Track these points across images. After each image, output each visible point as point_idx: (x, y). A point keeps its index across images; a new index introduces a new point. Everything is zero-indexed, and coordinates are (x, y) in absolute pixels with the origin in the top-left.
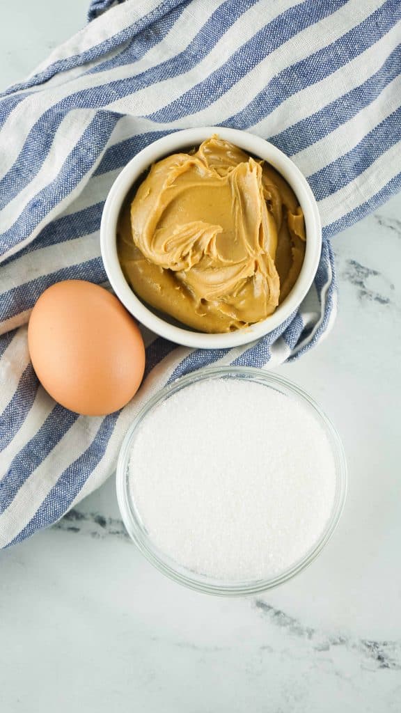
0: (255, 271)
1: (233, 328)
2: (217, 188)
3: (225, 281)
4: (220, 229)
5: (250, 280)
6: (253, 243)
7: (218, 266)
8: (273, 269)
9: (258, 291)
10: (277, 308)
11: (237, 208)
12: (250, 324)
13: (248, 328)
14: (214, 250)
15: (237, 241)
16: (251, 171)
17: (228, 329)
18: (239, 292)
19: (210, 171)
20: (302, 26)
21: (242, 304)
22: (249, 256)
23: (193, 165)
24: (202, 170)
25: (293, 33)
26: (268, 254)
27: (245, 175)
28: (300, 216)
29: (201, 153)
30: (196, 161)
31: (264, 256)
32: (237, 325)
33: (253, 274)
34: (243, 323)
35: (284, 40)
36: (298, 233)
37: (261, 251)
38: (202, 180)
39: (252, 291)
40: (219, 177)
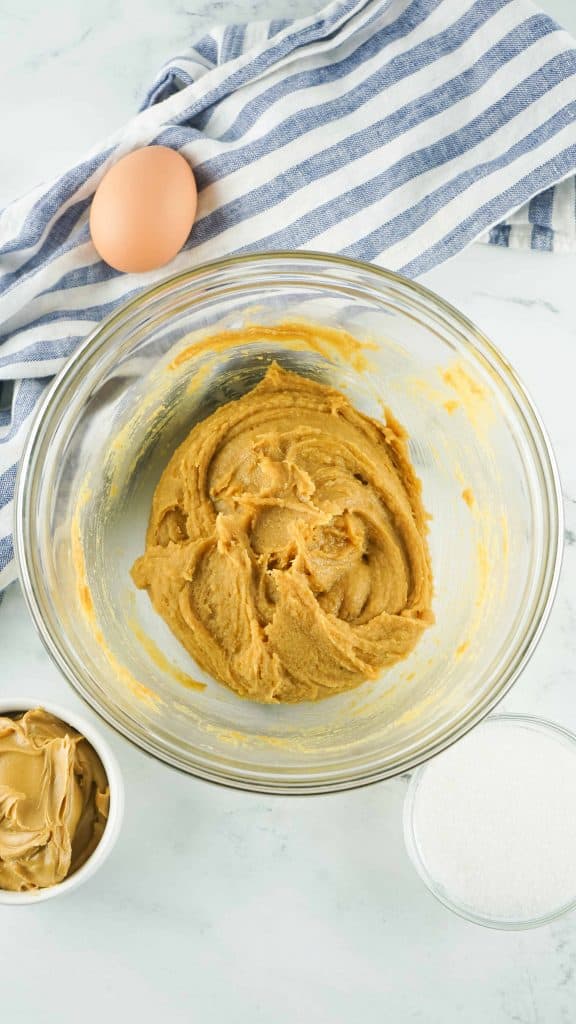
0: (48, 841)
1: (24, 888)
2: (31, 756)
3: (20, 845)
4: (23, 796)
5: (41, 849)
6: (52, 813)
7: (16, 829)
8: (68, 842)
9: (49, 860)
10: (66, 878)
11: (46, 777)
12: (40, 888)
13: (38, 892)
14: (15, 815)
15: (39, 810)
16: (65, 746)
17: (19, 889)
18: (32, 856)
19: (27, 740)
20: (308, 128)
21: (32, 868)
22: (45, 825)
23: (13, 732)
24: (20, 739)
25: (299, 134)
26: (66, 827)
27: (59, 748)
28: (107, 795)
29: (23, 722)
30: (17, 728)
31: (61, 828)
32: (28, 887)
33: (44, 844)
34: (34, 886)
35: (290, 140)
36: (101, 810)
37: (59, 823)
38: (18, 747)
39: (42, 858)
40: (34, 746)
